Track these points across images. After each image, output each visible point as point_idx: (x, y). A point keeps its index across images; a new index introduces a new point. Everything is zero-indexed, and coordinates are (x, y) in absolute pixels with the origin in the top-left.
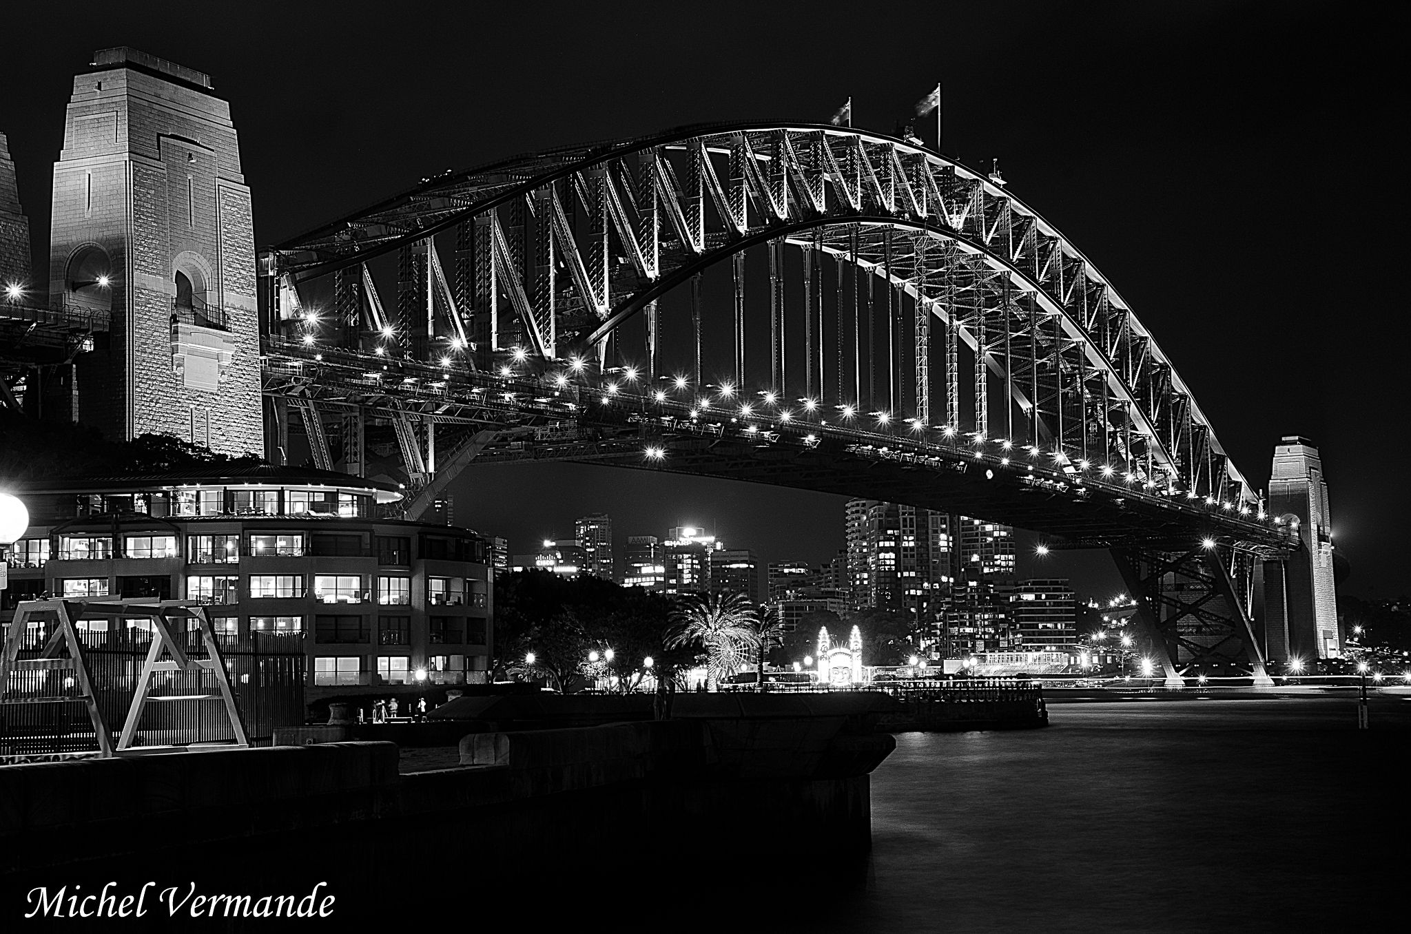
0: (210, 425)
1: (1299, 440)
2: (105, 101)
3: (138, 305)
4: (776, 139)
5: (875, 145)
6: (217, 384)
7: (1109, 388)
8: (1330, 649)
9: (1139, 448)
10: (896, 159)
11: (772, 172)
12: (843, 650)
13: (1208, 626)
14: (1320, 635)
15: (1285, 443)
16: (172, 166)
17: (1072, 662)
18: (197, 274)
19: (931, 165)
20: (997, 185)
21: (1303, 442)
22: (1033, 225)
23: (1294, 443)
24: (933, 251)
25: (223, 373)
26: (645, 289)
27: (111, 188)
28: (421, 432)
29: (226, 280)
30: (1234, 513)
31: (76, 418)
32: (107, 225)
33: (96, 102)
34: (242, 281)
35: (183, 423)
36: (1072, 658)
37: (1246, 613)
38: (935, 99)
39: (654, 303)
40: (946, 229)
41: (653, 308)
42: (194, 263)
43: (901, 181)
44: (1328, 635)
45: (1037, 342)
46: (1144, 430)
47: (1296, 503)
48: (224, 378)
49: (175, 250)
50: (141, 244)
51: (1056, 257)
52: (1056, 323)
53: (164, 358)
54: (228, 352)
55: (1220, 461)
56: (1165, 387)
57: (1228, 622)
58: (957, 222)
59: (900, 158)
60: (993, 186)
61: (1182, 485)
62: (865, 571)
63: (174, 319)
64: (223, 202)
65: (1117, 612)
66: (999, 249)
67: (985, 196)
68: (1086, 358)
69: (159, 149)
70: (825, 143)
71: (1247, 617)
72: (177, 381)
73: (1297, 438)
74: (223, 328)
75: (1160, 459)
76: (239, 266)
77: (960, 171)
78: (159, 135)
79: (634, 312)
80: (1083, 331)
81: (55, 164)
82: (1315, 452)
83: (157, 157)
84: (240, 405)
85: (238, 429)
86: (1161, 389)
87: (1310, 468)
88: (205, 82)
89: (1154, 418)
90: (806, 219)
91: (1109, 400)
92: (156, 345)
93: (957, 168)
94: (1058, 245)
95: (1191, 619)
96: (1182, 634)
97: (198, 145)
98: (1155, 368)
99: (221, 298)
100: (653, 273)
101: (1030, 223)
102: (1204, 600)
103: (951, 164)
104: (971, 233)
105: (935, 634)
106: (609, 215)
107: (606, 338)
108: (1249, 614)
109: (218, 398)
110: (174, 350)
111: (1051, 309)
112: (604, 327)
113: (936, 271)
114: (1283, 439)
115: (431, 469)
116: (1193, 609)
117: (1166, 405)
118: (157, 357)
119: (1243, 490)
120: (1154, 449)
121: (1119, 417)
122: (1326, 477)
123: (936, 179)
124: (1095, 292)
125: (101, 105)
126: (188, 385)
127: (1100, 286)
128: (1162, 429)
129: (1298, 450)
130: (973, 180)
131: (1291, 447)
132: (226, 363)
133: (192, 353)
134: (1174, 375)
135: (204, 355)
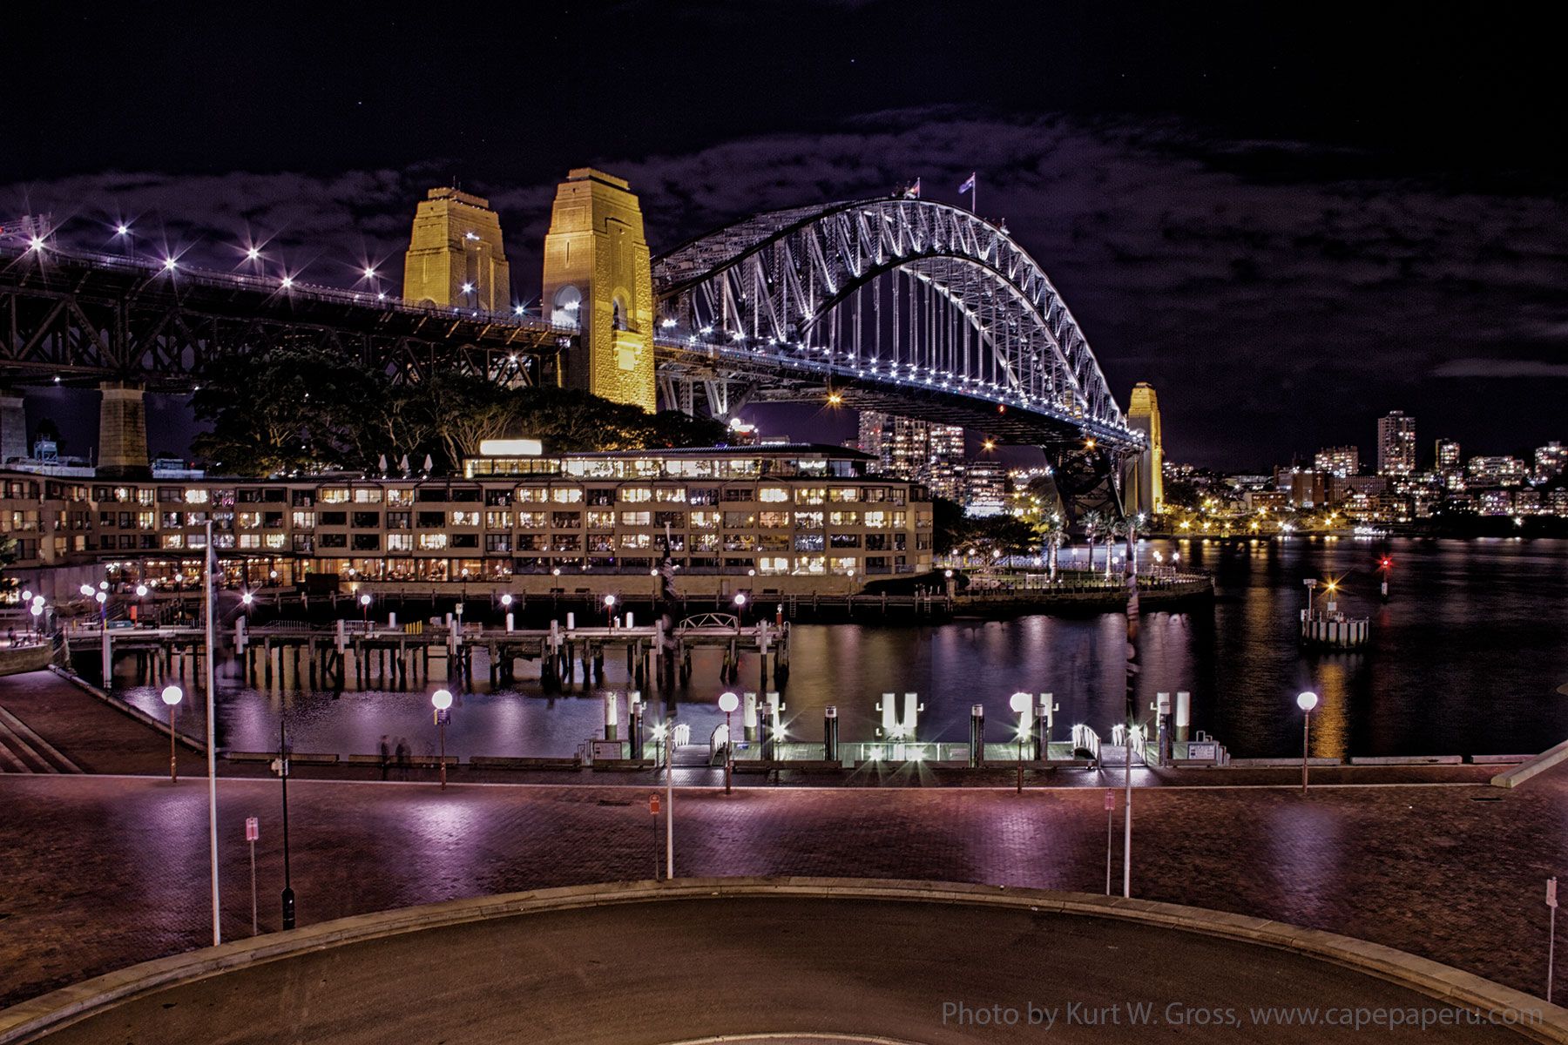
2: (578, 200)
3: (596, 320)
5: (944, 210)
6: (634, 366)
7: (1056, 355)
8: (1159, 508)
10: (954, 218)
11: (894, 227)
14: (1154, 500)
15: (1139, 387)
16: (612, 236)
18: (623, 302)
19: (971, 222)
20: (1004, 234)
21: (1147, 386)
22: (1021, 257)
23: (1143, 387)
25: (636, 359)
26: (830, 299)
27: (581, 251)
28: (720, 388)
29: (637, 303)
31: (560, 385)
32: (579, 272)
33: (572, 201)
34: (645, 303)
38: (971, 181)
39: (835, 308)
40: (978, 261)
41: (834, 311)
42: (620, 292)
44: (1158, 500)
46: (1072, 381)
47: (1143, 423)
48: (637, 362)
49: (614, 286)
50: (597, 284)
51: (1032, 276)
52: (1031, 317)
53: (609, 351)
54: (638, 346)
55: (1107, 398)
56: (1083, 354)
58: (984, 256)
59: (956, 218)
60: (1002, 234)
61: (1090, 413)
63: (613, 328)
64: (636, 256)
66: (1003, 272)
67: (998, 240)
68: (1045, 337)
69: (606, 227)
72: (613, 364)
73: (1145, 384)
74: (637, 332)
75: (1079, 397)
76: (643, 294)
77: (985, 225)
79: (825, 314)
80: (1044, 322)
81: (547, 236)
82: (1154, 392)
83: (606, 232)
84: (644, 378)
86: (1080, 355)
87: (1152, 402)
88: (625, 185)
89: (1077, 373)
90: (911, 256)
92: (605, 344)
93: (984, 223)
94: (1033, 269)
97: (624, 223)
98: (1078, 343)
99: (635, 314)
100: (834, 289)
103: (981, 221)
104: (990, 263)
107: (811, 330)
109: (634, 373)
110: (614, 346)
112: (811, 323)
115: (725, 411)
117: (1083, 365)
118: (605, 351)
119: (1118, 415)
120: (1077, 392)
122: (1160, 408)
123: (974, 230)
124: (1050, 298)
125: (575, 202)
126: (620, 367)
127: (1052, 294)
128: (1081, 380)
129: (1147, 391)
130: (992, 231)
131: (1143, 390)
132: (638, 353)
133: (622, 347)
134: (1087, 347)
135: (628, 349)
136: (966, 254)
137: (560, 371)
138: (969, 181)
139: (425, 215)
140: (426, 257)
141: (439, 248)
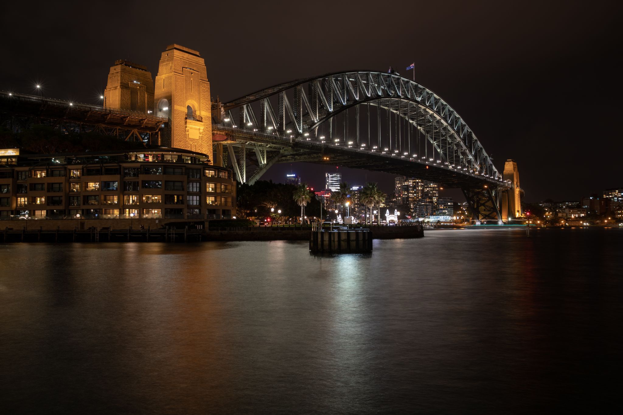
0: (197, 148)
1: (512, 160)
2: (169, 59)
3: (175, 114)
4: (367, 75)
5: (396, 78)
6: (198, 137)
7: (461, 145)
8: (519, 215)
9: (469, 162)
10: (402, 82)
11: (367, 85)
12: (393, 215)
13: (487, 209)
14: (516, 211)
15: (508, 161)
16: (187, 76)
17: (452, 219)
18: (193, 106)
19: (412, 84)
20: (430, 90)
21: (512, 161)
22: (440, 101)
24: (412, 107)
25: (200, 134)
26: (329, 114)
27: (169, 82)
28: (262, 152)
29: (202, 108)
30: (494, 179)
31: (160, 145)
32: (167, 92)
33: (166, 59)
34: (207, 108)
35: (188, 148)
36: (452, 218)
37: (497, 205)
39: (332, 118)
40: (416, 101)
41: (331, 120)
42: (192, 103)
43: (403, 88)
44: (518, 211)
45: (441, 133)
46: (470, 157)
47: (510, 177)
48: (201, 135)
49: (187, 99)
50: (176, 98)
51: (447, 109)
52: (446, 128)
53: (183, 129)
54: (202, 128)
55: (491, 166)
56: (476, 146)
57: (492, 208)
58: (419, 99)
59: (403, 82)
61: (480, 172)
62: (400, 197)
63: (186, 118)
64: (201, 86)
65: (464, 206)
66: (431, 107)
67: (427, 93)
68: (455, 137)
69: (183, 71)
70: (382, 77)
71: (497, 206)
72: (187, 136)
73: (511, 160)
74: (201, 121)
75: (475, 164)
76: (205, 104)
77: (420, 86)
78: (183, 67)
79: (326, 120)
80: (454, 130)
81: (156, 77)
82: (516, 164)
83: (182, 73)
84: (206, 143)
85: (205, 150)
86: (475, 146)
87: (514, 168)
88: (198, 53)
89: (473, 154)
90: (376, 97)
91: (461, 149)
92: (181, 126)
93: (419, 85)
94: (447, 106)
95: (483, 207)
96: (480, 211)
97: (195, 70)
98: (473, 140)
99: (200, 113)
100: (331, 110)
101: (439, 100)
102: (486, 202)
103: (417, 84)
104: (423, 102)
105: (417, 212)
106: (318, 94)
107: (317, 128)
108: (498, 206)
109: (199, 141)
110: (186, 127)
111: (445, 124)
112: (317, 125)
113: (414, 113)
114: (508, 160)
115: (265, 162)
116: (483, 205)
117: (477, 150)
118: (181, 129)
119: (497, 173)
120: (473, 162)
121: (464, 154)
122: (519, 170)
123: (413, 88)
124: (457, 120)
125: (168, 60)
126: (190, 137)
127: (459, 118)
128: (475, 157)
129: (511, 163)
130: (424, 89)
131: (510, 162)
132: (201, 131)
133: (191, 128)
134: (479, 142)
135: (196, 129)
136: (408, 98)
137: (160, 139)
138: (411, 65)
139: (113, 73)
140: (112, 91)
141: (116, 87)
